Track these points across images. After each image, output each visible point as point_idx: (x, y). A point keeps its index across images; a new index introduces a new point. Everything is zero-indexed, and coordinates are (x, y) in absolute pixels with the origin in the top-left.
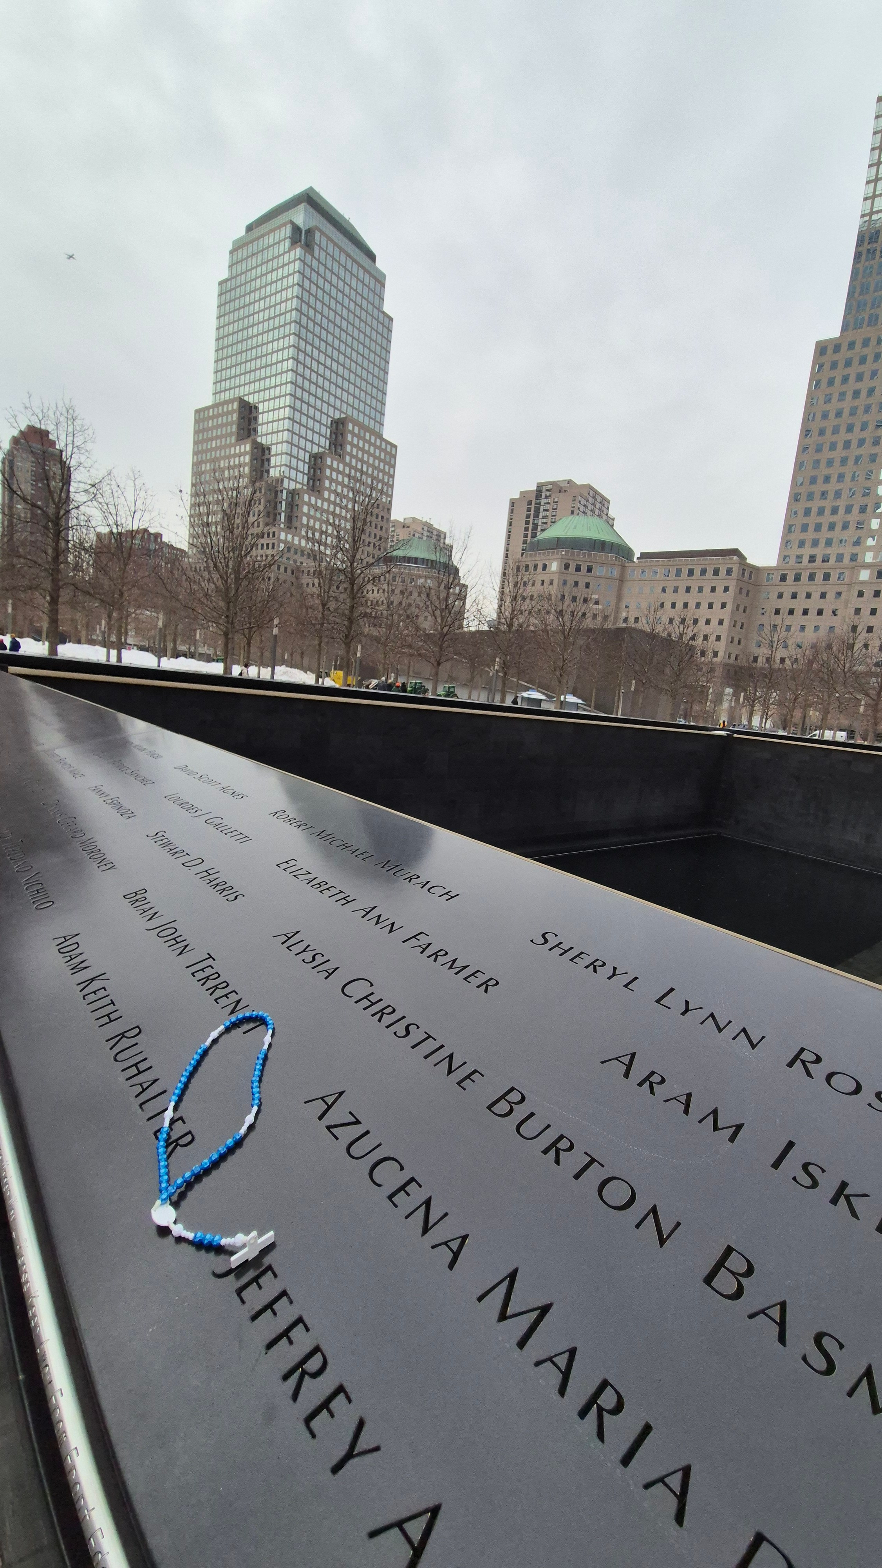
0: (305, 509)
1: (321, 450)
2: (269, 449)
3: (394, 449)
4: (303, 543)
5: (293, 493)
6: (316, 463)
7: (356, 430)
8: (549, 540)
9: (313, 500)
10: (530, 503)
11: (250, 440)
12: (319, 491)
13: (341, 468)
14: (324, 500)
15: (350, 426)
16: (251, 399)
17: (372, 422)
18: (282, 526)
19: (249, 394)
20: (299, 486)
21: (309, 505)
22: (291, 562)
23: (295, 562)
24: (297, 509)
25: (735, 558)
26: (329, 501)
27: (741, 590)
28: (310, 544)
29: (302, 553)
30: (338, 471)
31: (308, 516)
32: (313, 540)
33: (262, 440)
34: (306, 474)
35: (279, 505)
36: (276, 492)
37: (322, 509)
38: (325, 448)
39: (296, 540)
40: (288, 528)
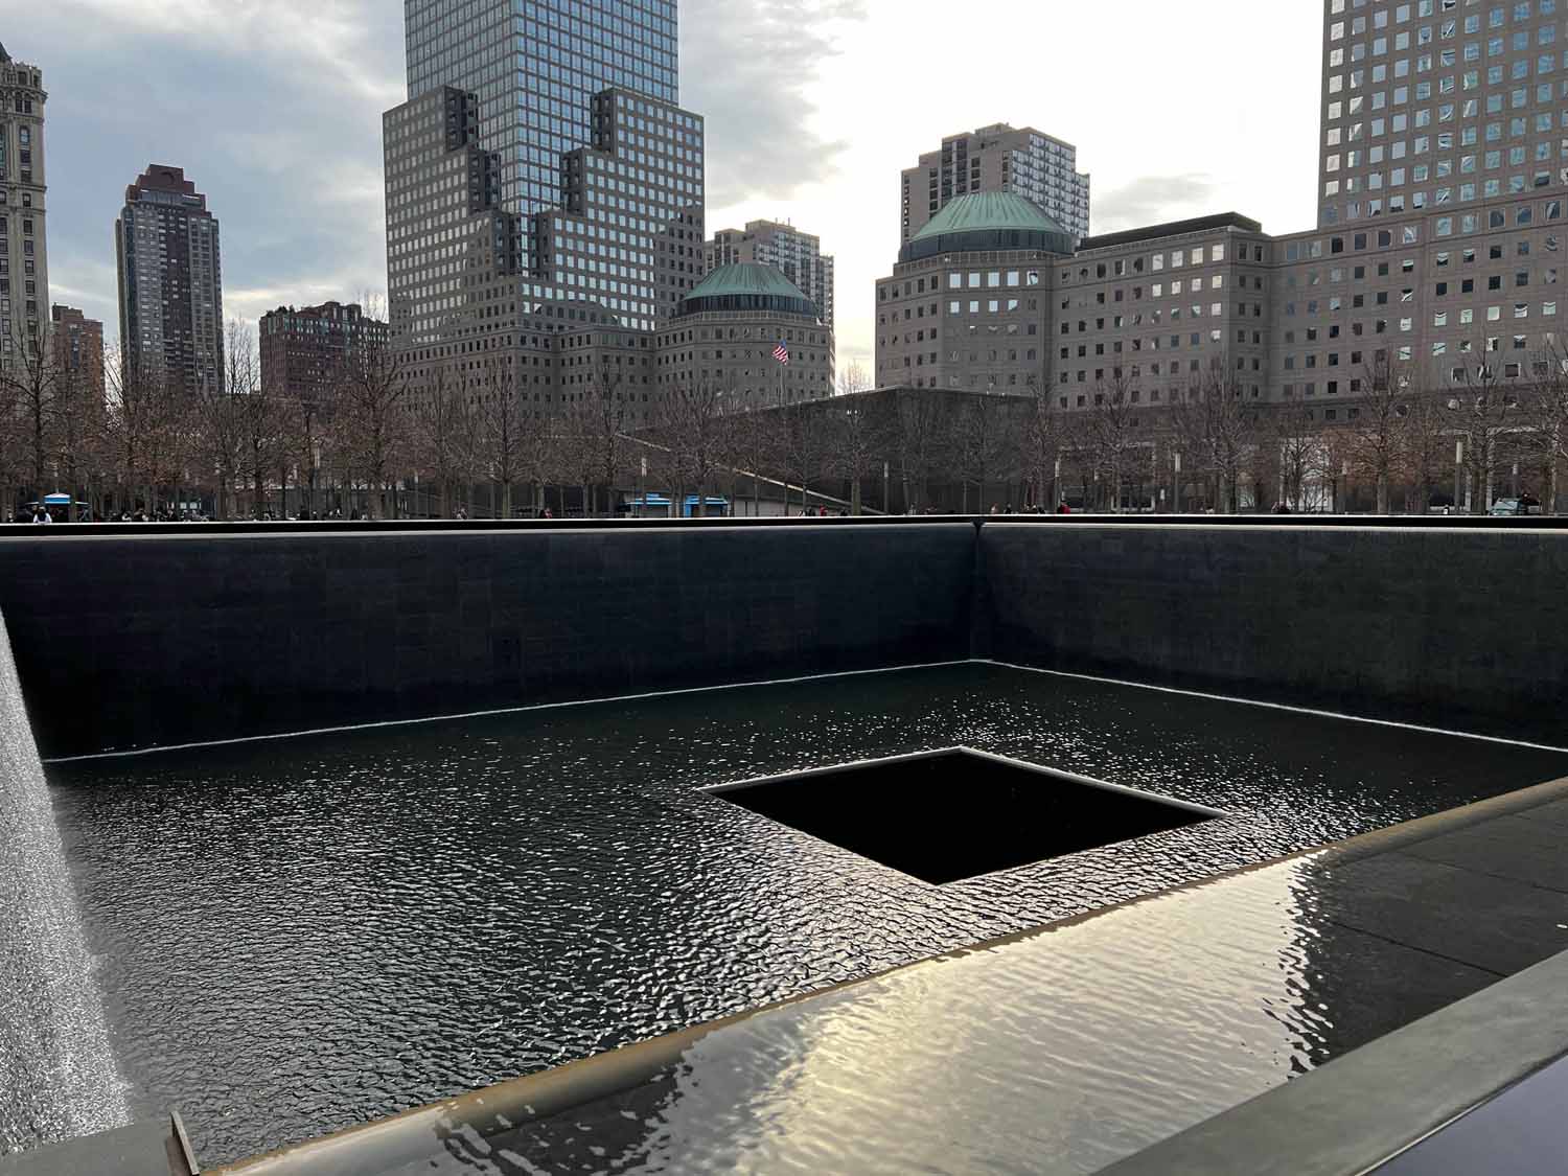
0: (559, 242)
1: (577, 146)
2: (495, 157)
3: (697, 124)
4: (560, 294)
5: (535, 219)
6: (571, 166)
7: (631, 104)
8: (928, 241)
9: (570, 227)
10: (933, 173)
11: (465, 148)
12: (578, 210)
13: (611, 168)
14: (587, 222)
15: (620, 101)
16: (463, 85)
17: (658, 88)
18: (525, 274)
19: (459, 79)
20: (546, 208)
21: (564, 234)
22: (544, 328)
23: (550, 327)
24: (546, 244)
25: (1230, 228)
26: (596, 223)
27: (1242, 281)
28: (571, 295)
29: (561, 311)
30: (606, 174)
31: (565, 252)
32: (576, 288)
33: (485, 145)
34: (556, 187)
35: (517, 242)
36: (512, 223)
37: (586, 239)
38: (583, 142)
39: (549, 293)
40: (535, 277)
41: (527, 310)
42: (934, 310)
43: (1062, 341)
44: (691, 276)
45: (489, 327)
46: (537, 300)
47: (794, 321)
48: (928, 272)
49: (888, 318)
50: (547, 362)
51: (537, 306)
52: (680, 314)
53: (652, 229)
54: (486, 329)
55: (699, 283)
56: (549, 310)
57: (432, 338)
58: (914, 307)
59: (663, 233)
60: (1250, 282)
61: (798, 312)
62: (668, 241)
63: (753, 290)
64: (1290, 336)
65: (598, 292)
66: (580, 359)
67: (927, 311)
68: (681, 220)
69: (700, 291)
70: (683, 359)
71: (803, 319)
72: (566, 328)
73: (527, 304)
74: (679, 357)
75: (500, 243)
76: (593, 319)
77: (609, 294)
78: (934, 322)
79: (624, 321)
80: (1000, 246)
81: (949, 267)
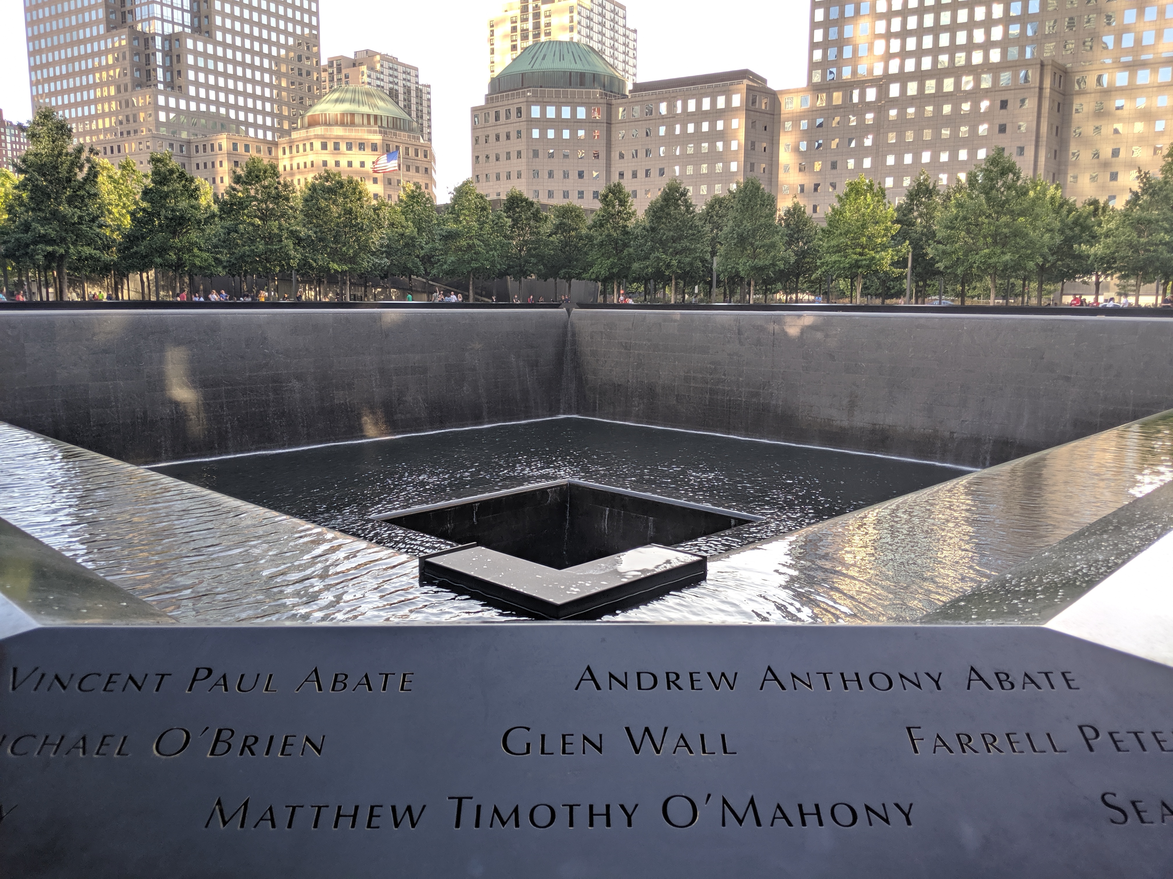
0: (190, 60)
4: (193, 106)
5: (168, 39)
9: (200, 47)
10: (514, 20)
12: (207, 32)
14: (216, 44)
18: (161, 86)
20: (178, 29)
21: (195, 53)
22: (178, 135)
24: (179, 61)
25: (746, 81)
26: (225, 45)
27: (754, 124)
28: (203, 108)
30: (233, 3)
31: (197, 69)
32: (208, 101)
34: (187, 11)
35: (152, 57)
36: (146, 41)
37: (216, 58)
39: (183, 105)
40: (169, 89)
41: (163, 119)
42: (519, 135)
43: (620, 166)
44: (309, 95)
45: (129, 133)
46: (172, 110)
48: (513, 103)
49: (482, 140)
51: (172, 116)
52: (302, 127)
53: (274, 52)
54: (125, 135)
58: (502, 131)
59: (283, 56)
60: (759, 126)
65: (227, 105)
66: (213, 163)
67: (513, 135)
68: (300, 45)
70: (305, 166)
71: (409, 137)
73: (163, 114)
75: (136, 59)
77: (236, 107)
78: (521, 145)
79: (251, 132)
80: (570, 84)
81: (530, 99)
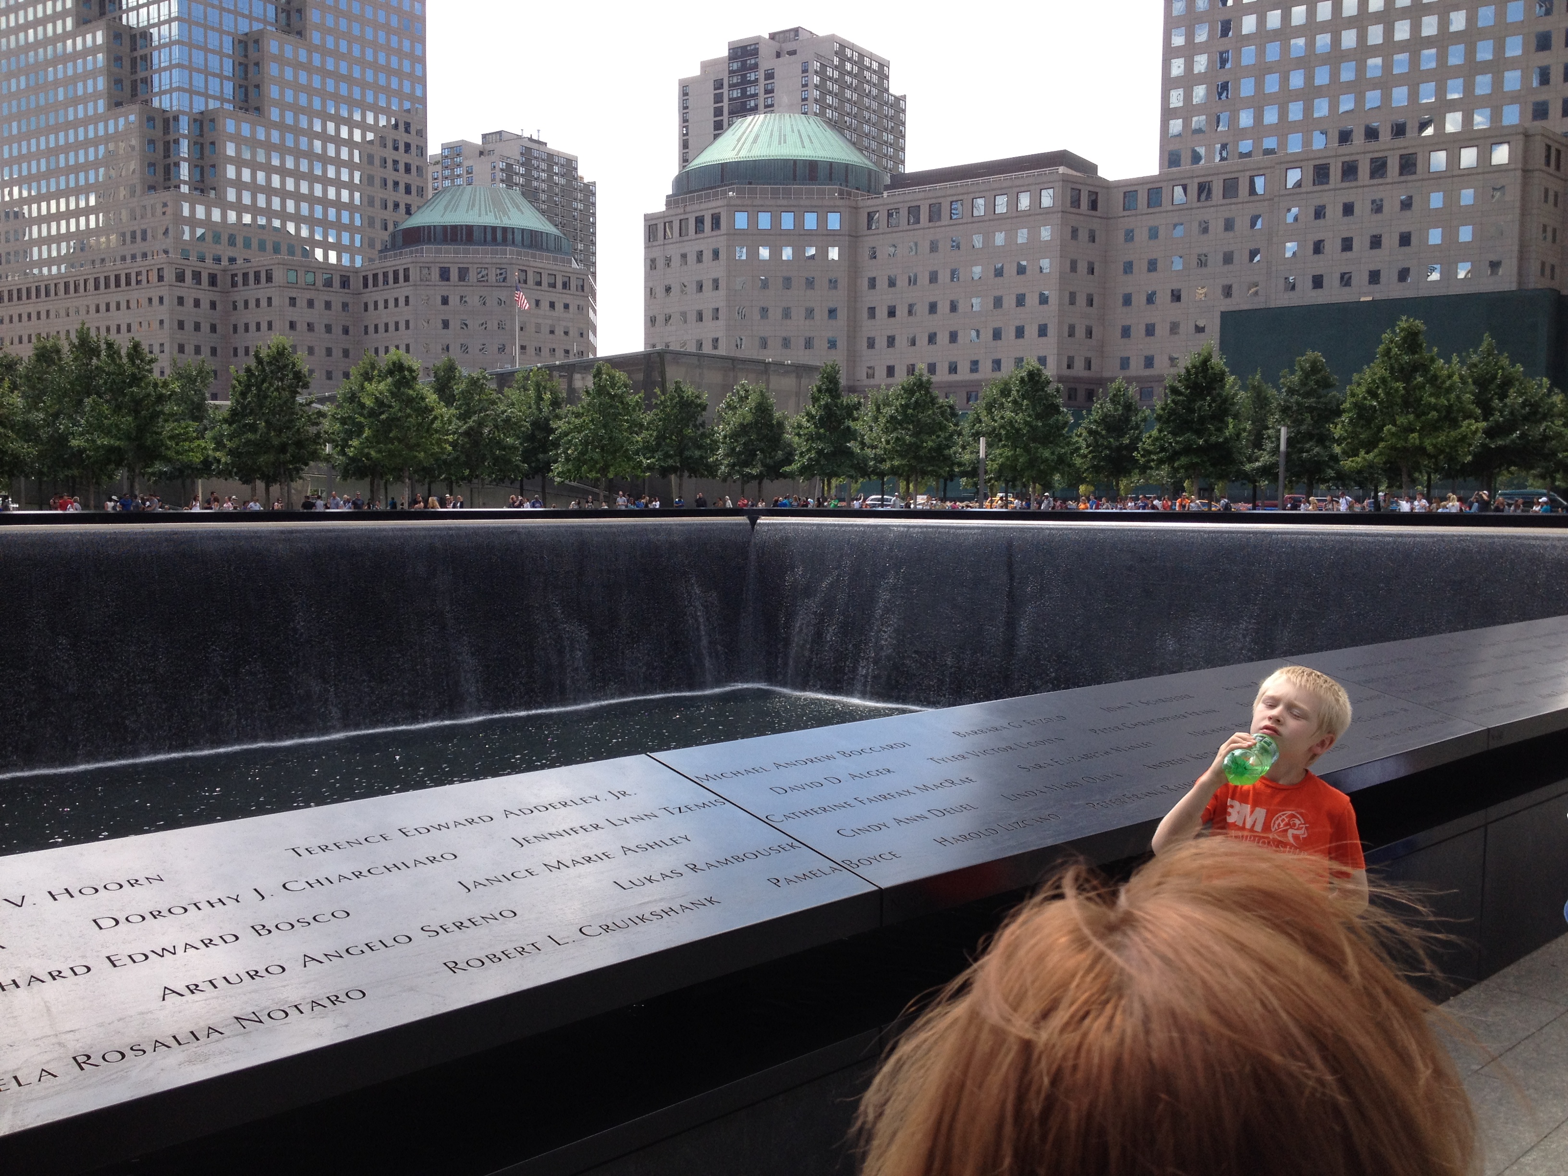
0: (231, 150)
1: (257, 26)
2: (146, 37)
3: (417, 6)
4: (232, 216)
5: (197, 119)
6: (248, 52)
8: (707, 169)
9: (246, 130)
10: (719, 85)
11: (103, 22)
12: (257, 109)
13: (303, 57)
14: (270, 125)
18: (185, 189)
20: (213, 105)
21: (238, 139)
22: (209, 261)
23: (217, 260)
24: (213, 151)
25: (1062, 170)
26: (282, 127)
27: (1075, 232)
28: (247, 219)
29: (232, 241)
30: (298, 66)
31: (239, 163)
32: (254, 210)
33: (131, 20)
34: (228, 78)
35: (173, 146)
36: (166, 122)
37: (269, 147)
38: (265, 21)
39: (216, 215)
40: (198, 193)
41: (187, 237)
42: (716, 254)
43: (869, 298)
44: (408, 199)
45: (134, 257)
46: (199, 223)
47: (543, 263)
48: (707, 208)
49: (661, 263)
50: (213, 305)
51: (199, 232)
52: (394, 246)
53: (357, 136)
54: (129, 261)
55: (419, 208)
56: (217, 238)
57: (54, 269)
58: (691, 249)
59: (371, 142)
60: (1083, 235)
61: (548, 250)
62: (379, 153)
63: (489, 219)
64: (1127, 300)
65: (284, 216)
66: (258, 301)
67: (708, 255)
68: (396, 126)
69: (420, 219)
70: (396, 305)
71: (555, 259)
72: (240, 261)
73: (187, 229)
74: (391, 303)
75: (149, 149)
76: (276, 250)
77: (298, 219)
78: (717, 270)
79: (319, 254)
80: (795, 179)
81: (733, 202)
